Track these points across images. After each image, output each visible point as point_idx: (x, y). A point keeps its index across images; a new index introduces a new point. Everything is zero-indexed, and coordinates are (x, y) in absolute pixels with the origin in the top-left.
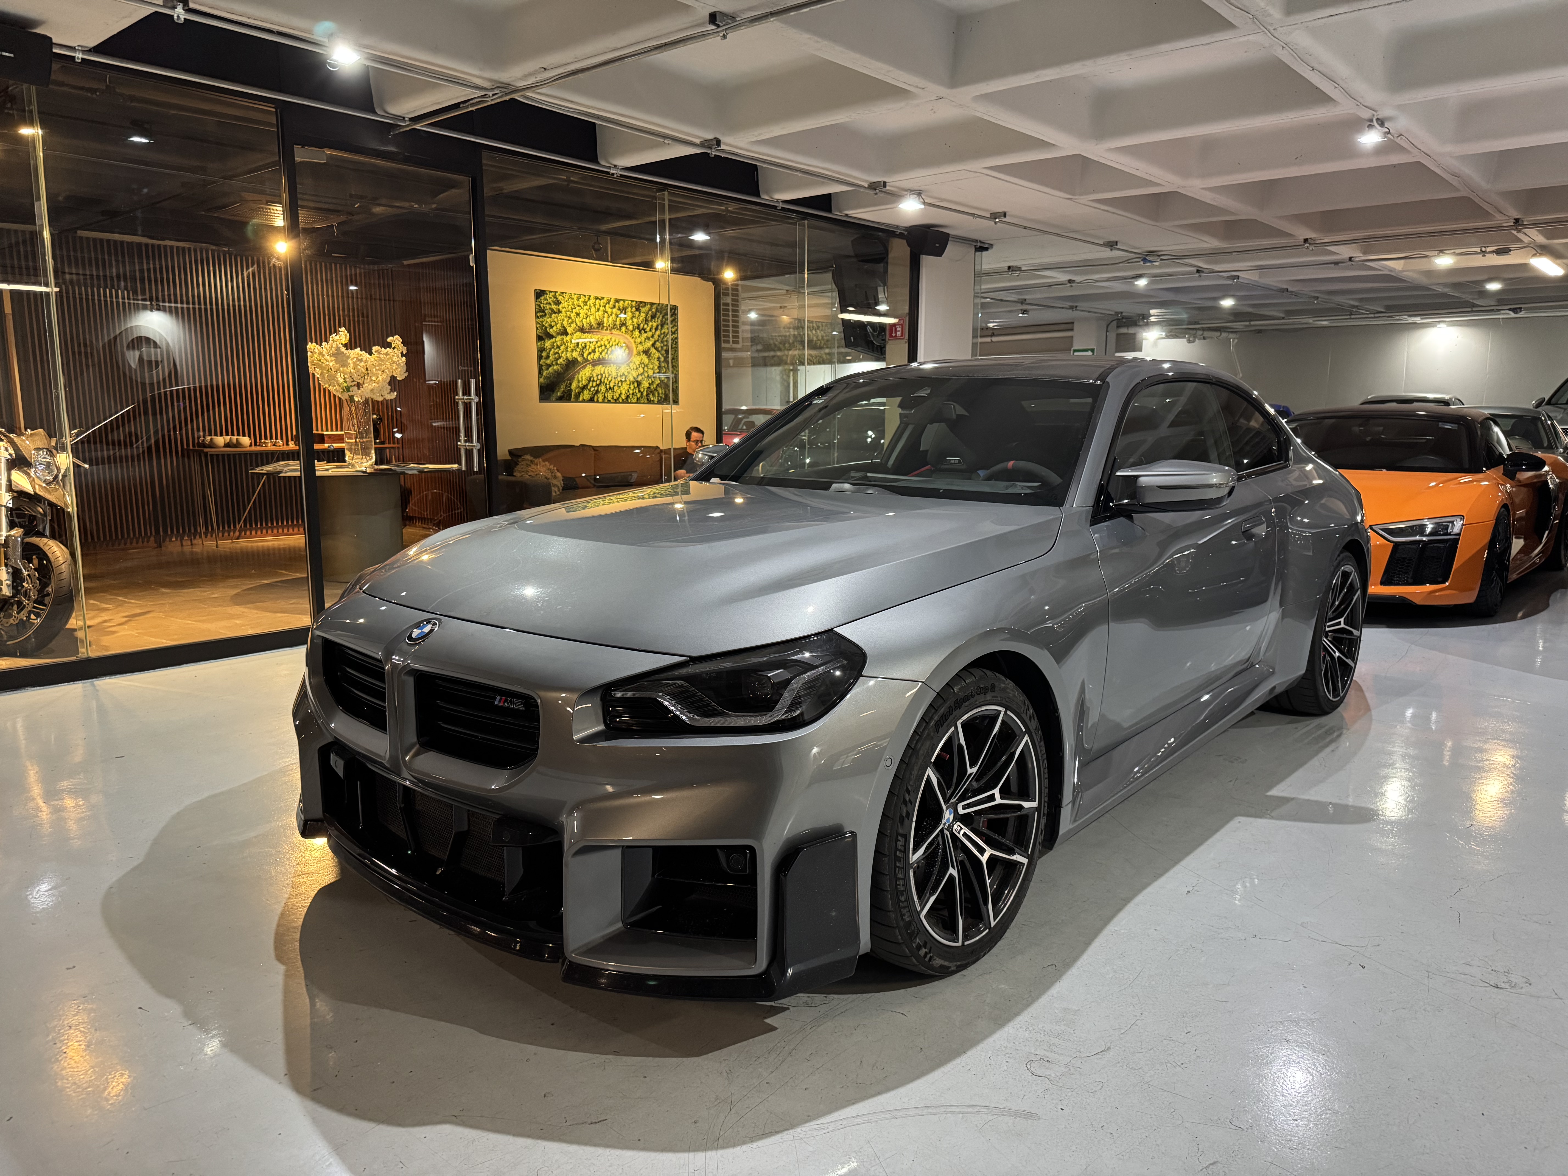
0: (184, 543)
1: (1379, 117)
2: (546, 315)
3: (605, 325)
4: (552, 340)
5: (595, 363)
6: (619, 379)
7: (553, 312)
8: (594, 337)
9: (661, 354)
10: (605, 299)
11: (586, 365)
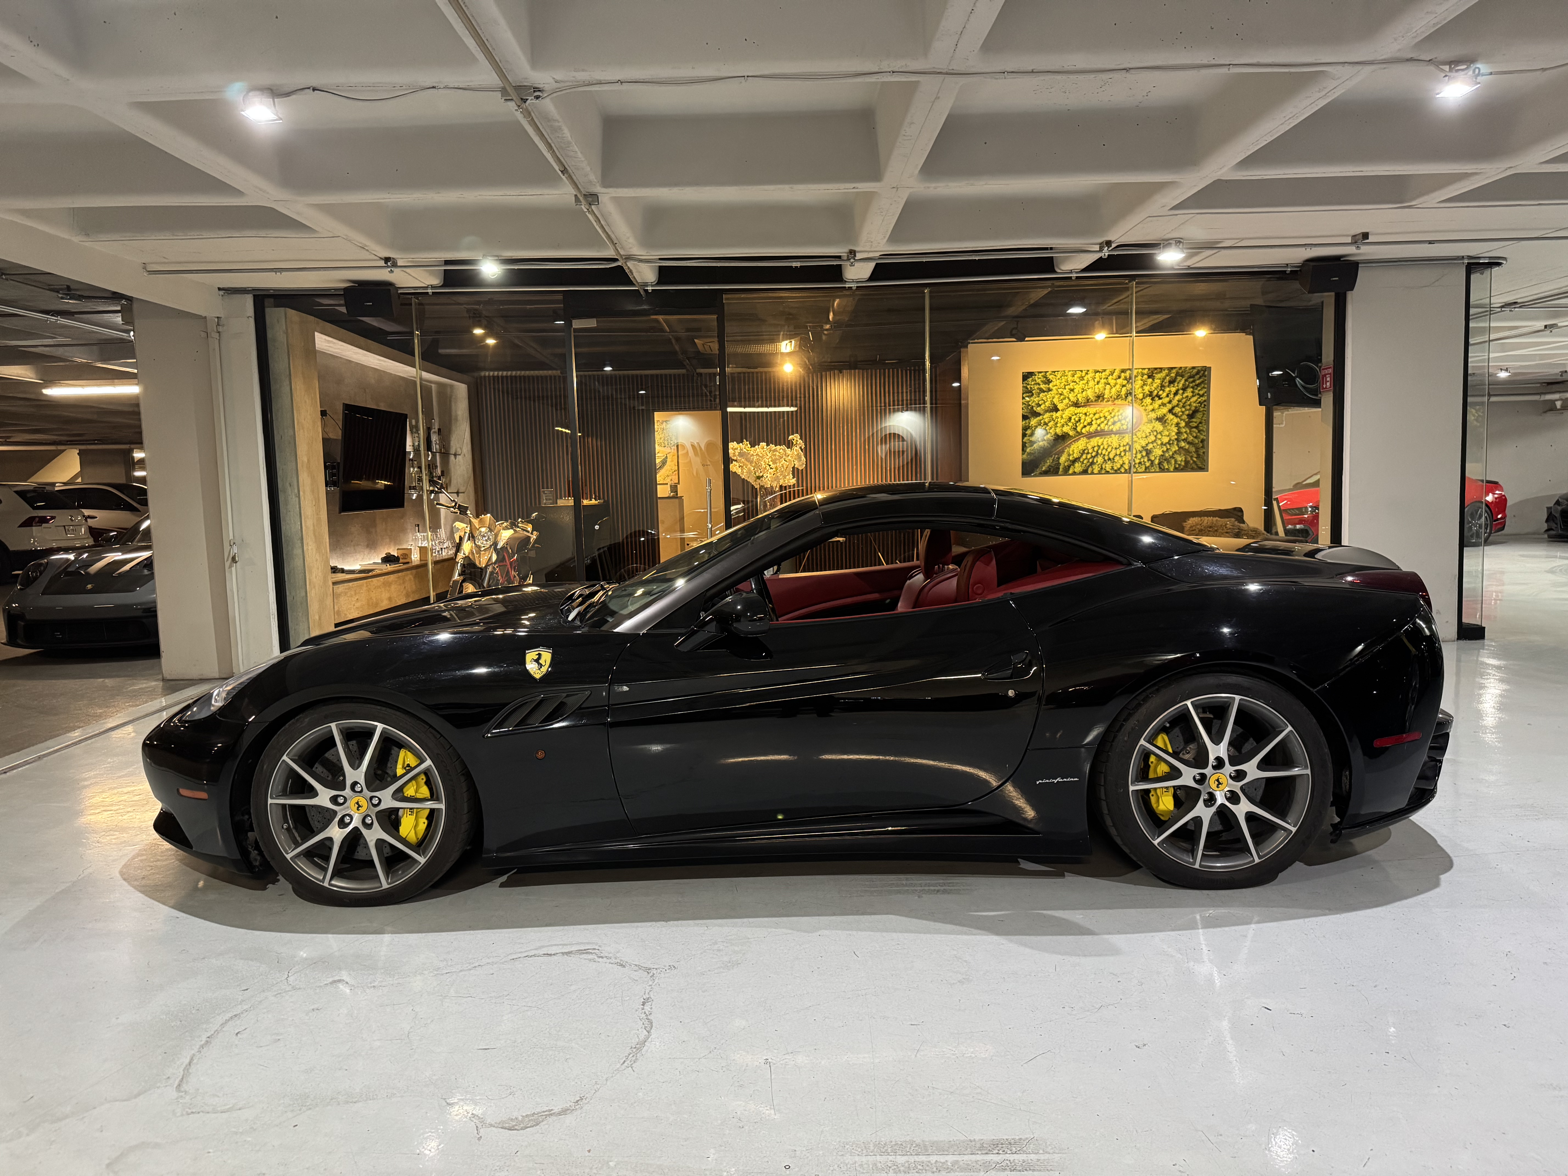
2: (1033, 395)
3: (1106, 396)
4: (1038, 418)
5: (1092, 435)
6: (1122, 449)
7: (1042, 391)
8: (1091, 410)
9: (1181, 420)
10: (1108, 371)
11: (1079, 438)
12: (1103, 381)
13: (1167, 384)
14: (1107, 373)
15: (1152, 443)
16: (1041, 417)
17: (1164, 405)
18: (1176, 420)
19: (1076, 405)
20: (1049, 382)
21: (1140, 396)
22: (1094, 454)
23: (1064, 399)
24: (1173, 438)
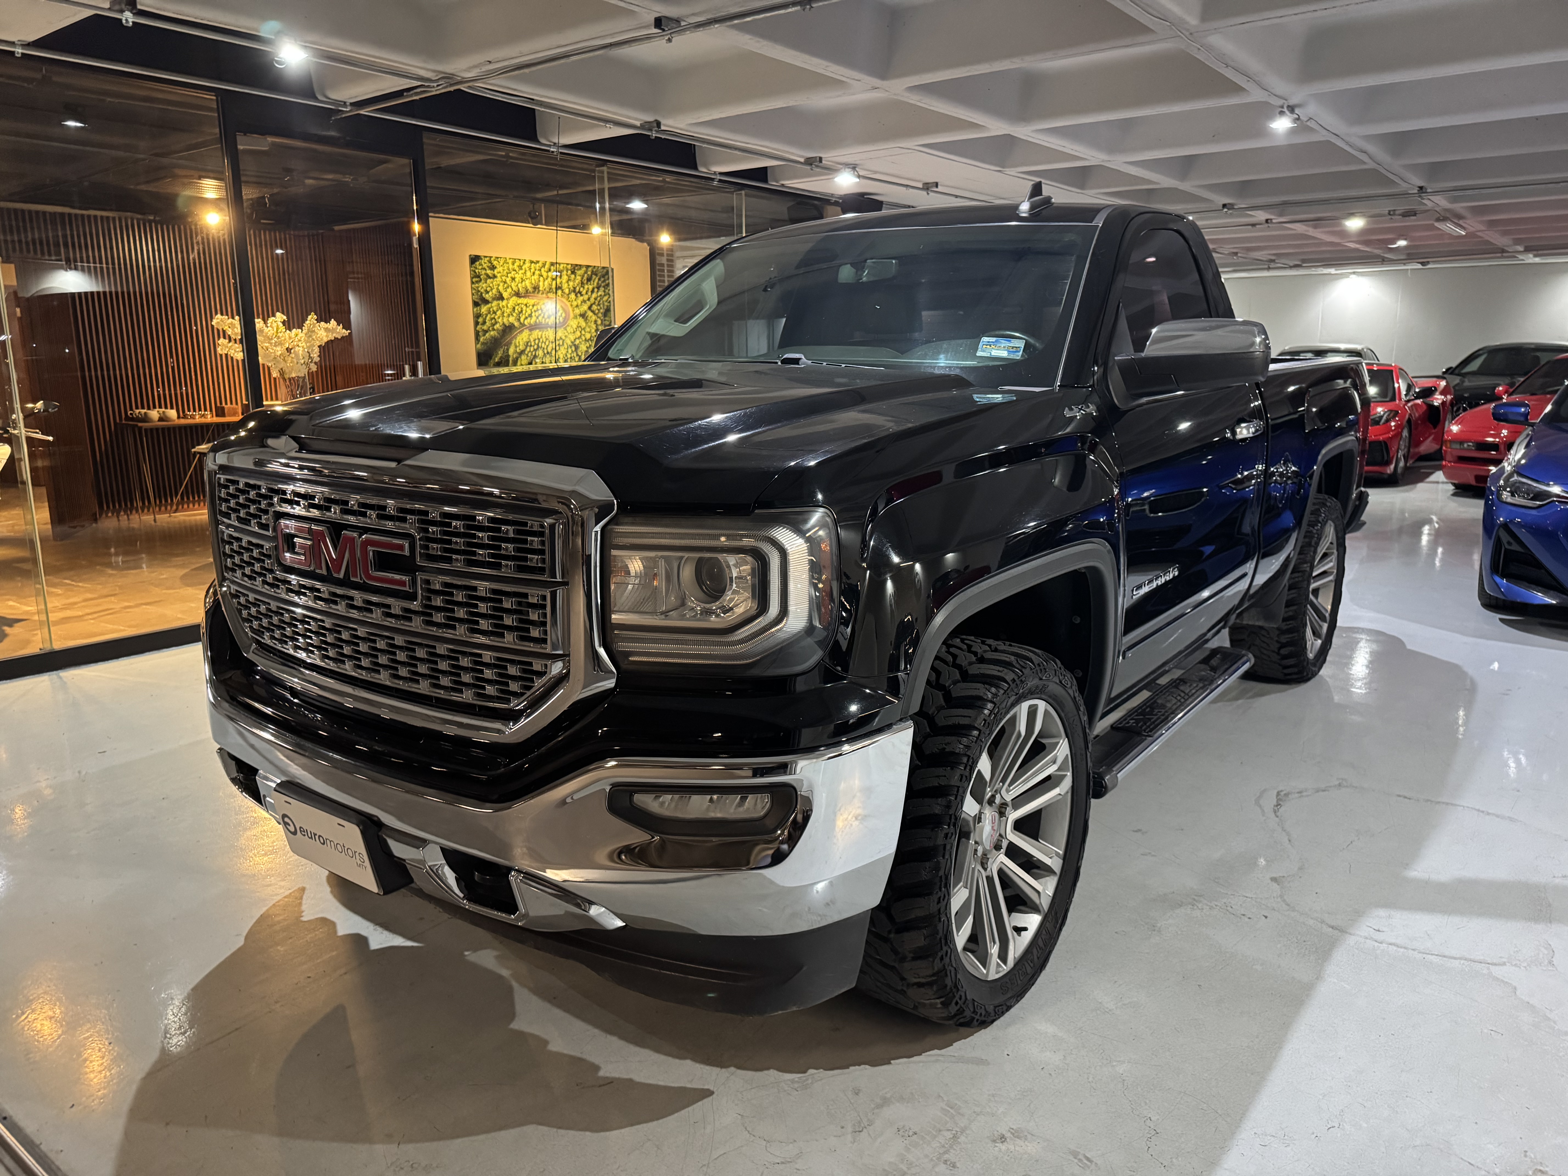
0: (120, 518)
1: (1290, 104)
2: (481, 280)
3: (541, 289)
4: (487, 306)
5: (532, 328)
6: (557, 343)
7: (488, 277)
8: (531, 301)
9: (598, 317)
10: (540, 263)
11: (523, 330)
12: (537, 272)
13: (585, 282)
14: (540, 264)
15: (580, 337)
16: (489, 305)
17: (584, 301)
18: (594, 318)
19: (518, 294)
20: (493, 268)
21: (567, 291)
22: (536, 347)
23: (508, 287)
24: (593, 335)
